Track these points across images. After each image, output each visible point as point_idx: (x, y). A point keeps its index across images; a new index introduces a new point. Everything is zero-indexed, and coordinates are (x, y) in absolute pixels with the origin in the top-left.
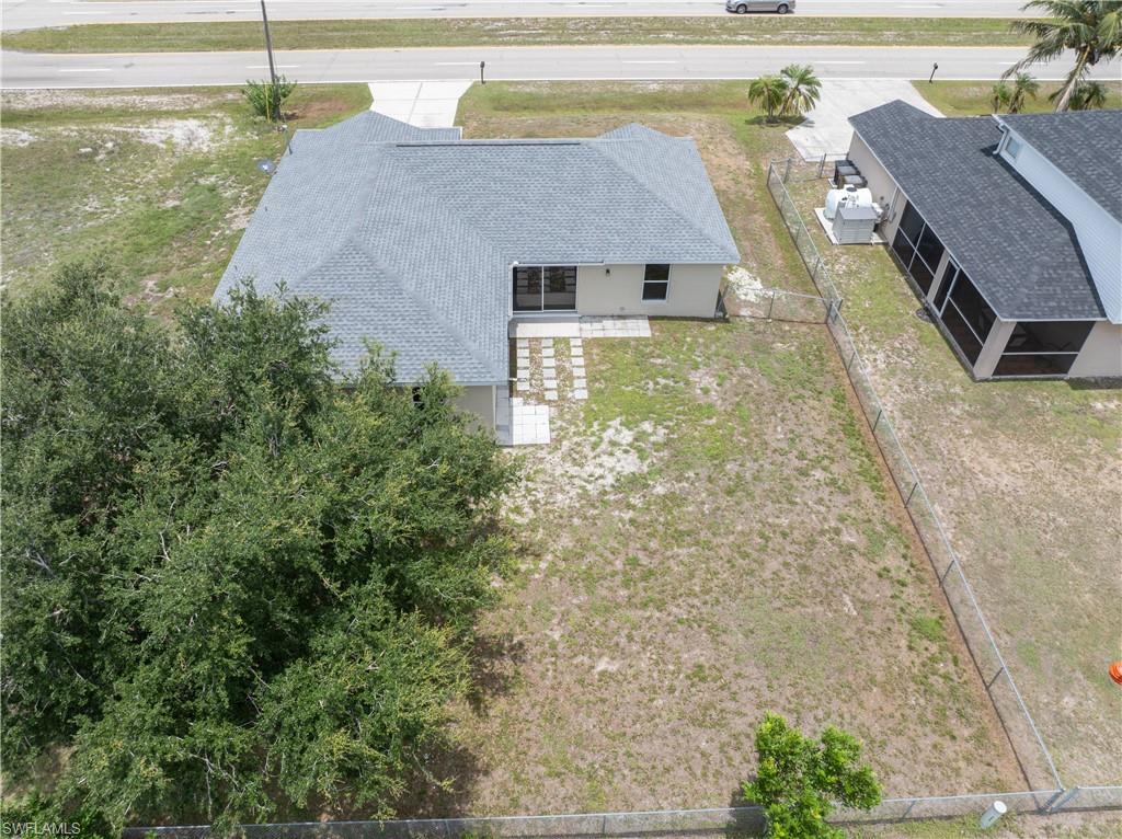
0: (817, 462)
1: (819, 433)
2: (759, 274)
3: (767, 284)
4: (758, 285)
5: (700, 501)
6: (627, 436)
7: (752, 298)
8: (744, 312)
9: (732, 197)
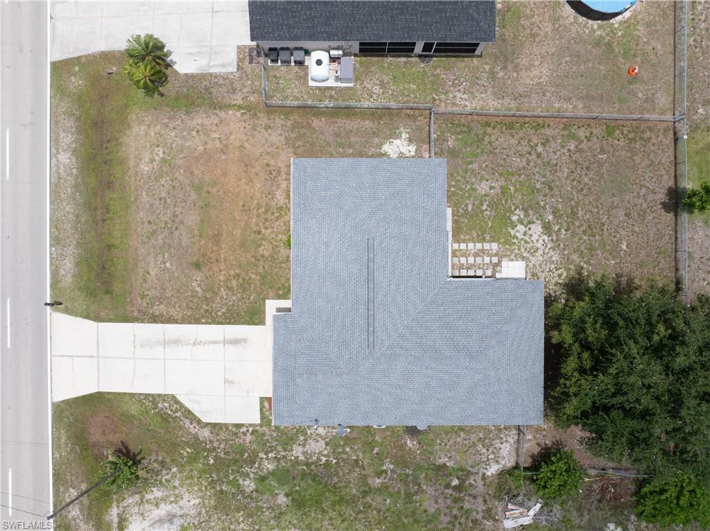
0: (533, 148)
1: (514, 141)
2: (386, 138)
5: (556, 202)
6: (521, 228)
7: (412, 149)
9: (293, 135)
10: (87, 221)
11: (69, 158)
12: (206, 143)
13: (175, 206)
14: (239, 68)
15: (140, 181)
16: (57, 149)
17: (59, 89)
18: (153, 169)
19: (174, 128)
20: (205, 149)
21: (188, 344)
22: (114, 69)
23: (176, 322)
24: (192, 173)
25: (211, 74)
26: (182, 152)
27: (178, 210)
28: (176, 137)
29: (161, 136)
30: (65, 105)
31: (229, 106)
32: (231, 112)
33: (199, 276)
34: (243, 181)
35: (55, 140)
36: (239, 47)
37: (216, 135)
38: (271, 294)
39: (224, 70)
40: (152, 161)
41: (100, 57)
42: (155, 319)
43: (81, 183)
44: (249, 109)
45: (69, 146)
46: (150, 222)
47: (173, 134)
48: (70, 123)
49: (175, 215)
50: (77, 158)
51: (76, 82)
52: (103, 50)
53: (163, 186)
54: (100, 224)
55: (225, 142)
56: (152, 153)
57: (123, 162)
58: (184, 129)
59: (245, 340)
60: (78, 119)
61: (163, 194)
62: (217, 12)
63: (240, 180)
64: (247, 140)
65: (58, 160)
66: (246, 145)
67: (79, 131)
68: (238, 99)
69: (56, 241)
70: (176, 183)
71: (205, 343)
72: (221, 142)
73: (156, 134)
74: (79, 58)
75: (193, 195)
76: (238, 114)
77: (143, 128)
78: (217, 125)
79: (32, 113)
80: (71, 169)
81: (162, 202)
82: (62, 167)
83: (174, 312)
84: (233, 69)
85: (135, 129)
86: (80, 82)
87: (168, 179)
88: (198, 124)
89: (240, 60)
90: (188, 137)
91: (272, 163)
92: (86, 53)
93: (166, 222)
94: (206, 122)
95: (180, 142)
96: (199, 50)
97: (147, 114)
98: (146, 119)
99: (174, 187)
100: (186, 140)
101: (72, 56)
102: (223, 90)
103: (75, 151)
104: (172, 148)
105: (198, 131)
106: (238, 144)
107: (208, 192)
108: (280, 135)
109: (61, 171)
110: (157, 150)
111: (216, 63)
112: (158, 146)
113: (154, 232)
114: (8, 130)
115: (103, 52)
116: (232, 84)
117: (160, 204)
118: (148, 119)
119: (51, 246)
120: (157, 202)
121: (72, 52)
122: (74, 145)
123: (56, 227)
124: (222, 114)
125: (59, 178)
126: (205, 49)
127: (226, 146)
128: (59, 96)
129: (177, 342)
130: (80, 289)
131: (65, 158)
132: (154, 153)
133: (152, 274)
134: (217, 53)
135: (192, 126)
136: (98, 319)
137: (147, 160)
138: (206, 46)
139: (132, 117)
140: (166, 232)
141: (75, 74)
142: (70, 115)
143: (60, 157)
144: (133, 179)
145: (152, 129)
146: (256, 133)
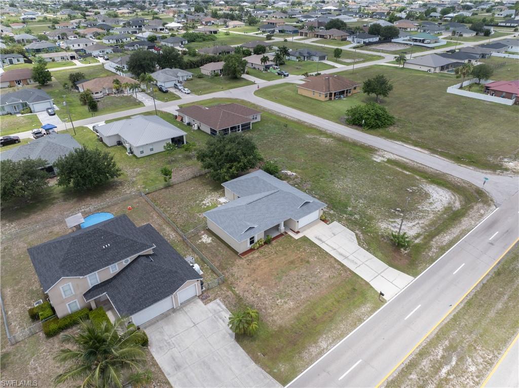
0: (177, 215)
1: (178, 219)
2: (205, 244)
3: (202, 242)
4: (204, 241)
5: (192, 203)
6: (207, 205)
7: (203, 236)
8: (203, 232)
9: (229, 266)
10: (339, 317)
11: (321, 342)
12: (259, 288)
13: (294, 281)
14: (215, 299)
15: (299, 303)
16: (323, 350)
17: (294, 372)
18: (288, 300)
19: (264, 304)
20: (262, 286)
21: (338, 251)
22: (259, 354)
23: (335, 259)
24: (276, 284)
25: (227, 307)
26: (271, 293)
27: (295, 279)
28: (267, 300)
29: (272, 306)
30: (299, 364)
31: (236, 294)
32: (237, 292)
33: (311, 260)
34: (261, 267)
35: (320, 354)
36: (205, 304)
37: (252, 288)
38: (292, 240)
39: (221, 304)
40: (286, 303)
41: (259, 363)
42: (343, 265)
43: (326, 330)
44: (230, 287)
45: (316, 347)
46: (311, 288)
47: (267, 302)
48: (305, 355)
49: (298, 279)
50: (318, 339)
51: (283, 367)
52: (254, 363)
53: (291, 291)
54: (334, 311)
55: (252, 283)
56: (283, 305)
57: (298, 319)
58: (260, 300)
59: (316, 237)
60: (300, 353)
61: (295, 288)
62: (194, 323)
63: (262, 269)
64: (244, 277)
65: (328, 346)
66: (246, 275)
67: (304, 348)
68: (230, 293)
69: (360, 320)
70: (286, 286)
71: (331, 247)
72: (253, 284)
73: (273, 310)
74: (269, 373)
75: (284, 278)
76: (236, 289)
77: (275, 318)
78: (248, 291)
79: (319, 375)
80: (325, 338)
81: (298, 287)
82: (329, 342)
83: (333, 261)
84: (218, 300)
85: (279, 322)
86: (281, 365)
87: (287, 290)
88: (254, 298)
89: (211, 301)
90: (262, 296)
91: (246, 264)
92: (263, 371)
93: (304, 281)
94: (249, 296)
95: (267, 297)
96: (219, 319)
97: (268, 322)
98: (270, 320)
99: (288, 286)
100: (265, 295)
101: (271, 378)
102: (229, 299)
103: (316, 343)
104: (273, 298)
105: (257, 295)
106: (249, 278)
107: (277, 274)
108: (232, 269)
109: (331, 341)
110: (279, 304)
111: (219, 308)
112: (277, 305)
113: (313, 284)
114: (339, 379)
115: (256, 363)
116: (224, 298)
117: (299, 287)
118: (270, 319)
119: (365, 320)
120: (300, 289)
121: (269, 379)
122: (314, 345)
123: (355, 324)
124: (241, 294)
125: (334, 340)
126: (217, 317)
127: (253, 281)
128: (298, 370)
129: (341, 254)
130: (366, 299)
131: (323, 344)
132: (281, 304)
133: (328, 275)
134: (215, 311)
135: (256, 299)
136: (367, 284)
137: (287, 305)
138: (215, 317)
139: (275, 328)
140: (308, 278)
141: (279, 370)
142: (301, 358)
143: (325, 347)
144: (301, 308)
145: (272, 314)
146: (238, 277)
